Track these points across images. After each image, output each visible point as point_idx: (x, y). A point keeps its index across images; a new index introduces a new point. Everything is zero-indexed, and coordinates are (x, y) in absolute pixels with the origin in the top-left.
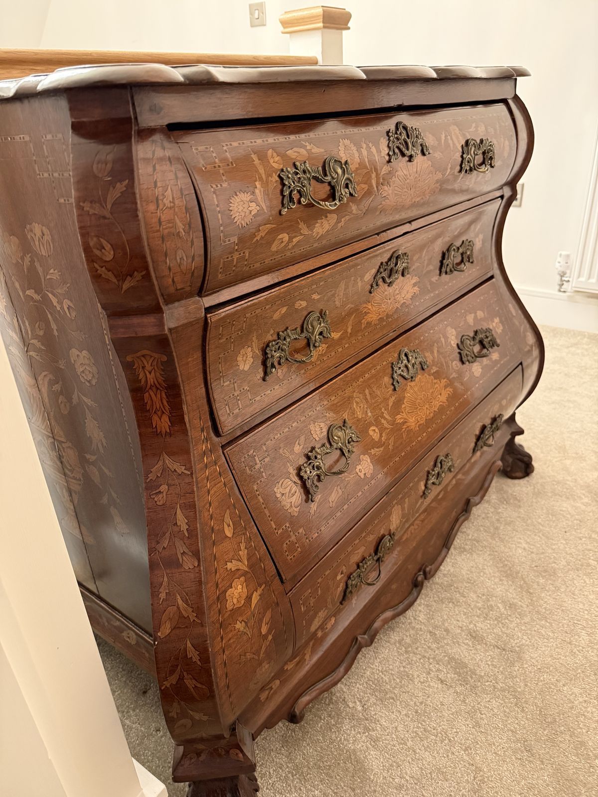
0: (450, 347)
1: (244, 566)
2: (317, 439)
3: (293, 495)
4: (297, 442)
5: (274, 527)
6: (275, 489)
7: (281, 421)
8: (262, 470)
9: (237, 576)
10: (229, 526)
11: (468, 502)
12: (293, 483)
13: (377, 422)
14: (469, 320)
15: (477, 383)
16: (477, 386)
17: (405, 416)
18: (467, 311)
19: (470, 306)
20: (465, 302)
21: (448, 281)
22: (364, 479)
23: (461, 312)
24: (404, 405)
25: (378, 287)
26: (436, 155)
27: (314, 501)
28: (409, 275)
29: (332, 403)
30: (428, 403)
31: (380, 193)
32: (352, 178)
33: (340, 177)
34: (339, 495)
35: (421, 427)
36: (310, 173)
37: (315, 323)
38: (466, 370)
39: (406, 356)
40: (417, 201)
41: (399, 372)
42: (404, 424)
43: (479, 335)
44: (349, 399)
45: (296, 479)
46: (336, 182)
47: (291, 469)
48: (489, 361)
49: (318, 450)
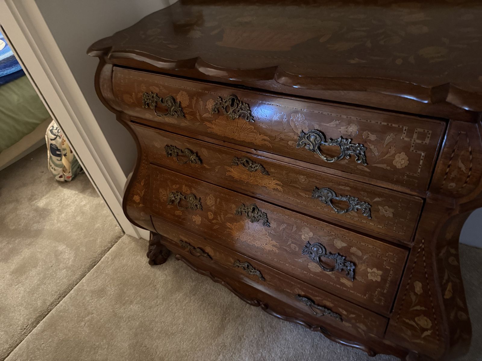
0: (297, 236)
1: (142, 195)
2: (183, 192)
3: (164, 196)
4: (175, 185)
5: (154, 197)
7: (172, 173)
8: (159, 180)
9: (139, 195)
10: (143, 183)
12: (166, 194)
13: (215, 214)
14: (336, 243)
15: (306, 271)
16: (305, 272)
17: (233, 227)
18: (338, 237)
19: (346, 238)
20: (340, 231)
21: (322, 206)
22: (193, 222)
23: (331, 232)
24: (236, 224)
25: (237, 165)
26: (261, 125)
27: (170, 205)
28: (269, 176)
29: (197, 188)
30: (253, 238)
31: (204, 124)
32: (180, 110)
33: (171, 107)
34: (180, 214)
35: (238, 240)
36: (155, 99)
37: (188, 153)
38: (302, 257)
39: (254, 209)
40: (246, 141)
41: (243, 210)
42: (229, 229)
43: (336, 257)
44: (207, 194)
45: (168, 194)
46: (169, 108)
47: (168, 190)
48: (334, 277)
49: (179, 194)
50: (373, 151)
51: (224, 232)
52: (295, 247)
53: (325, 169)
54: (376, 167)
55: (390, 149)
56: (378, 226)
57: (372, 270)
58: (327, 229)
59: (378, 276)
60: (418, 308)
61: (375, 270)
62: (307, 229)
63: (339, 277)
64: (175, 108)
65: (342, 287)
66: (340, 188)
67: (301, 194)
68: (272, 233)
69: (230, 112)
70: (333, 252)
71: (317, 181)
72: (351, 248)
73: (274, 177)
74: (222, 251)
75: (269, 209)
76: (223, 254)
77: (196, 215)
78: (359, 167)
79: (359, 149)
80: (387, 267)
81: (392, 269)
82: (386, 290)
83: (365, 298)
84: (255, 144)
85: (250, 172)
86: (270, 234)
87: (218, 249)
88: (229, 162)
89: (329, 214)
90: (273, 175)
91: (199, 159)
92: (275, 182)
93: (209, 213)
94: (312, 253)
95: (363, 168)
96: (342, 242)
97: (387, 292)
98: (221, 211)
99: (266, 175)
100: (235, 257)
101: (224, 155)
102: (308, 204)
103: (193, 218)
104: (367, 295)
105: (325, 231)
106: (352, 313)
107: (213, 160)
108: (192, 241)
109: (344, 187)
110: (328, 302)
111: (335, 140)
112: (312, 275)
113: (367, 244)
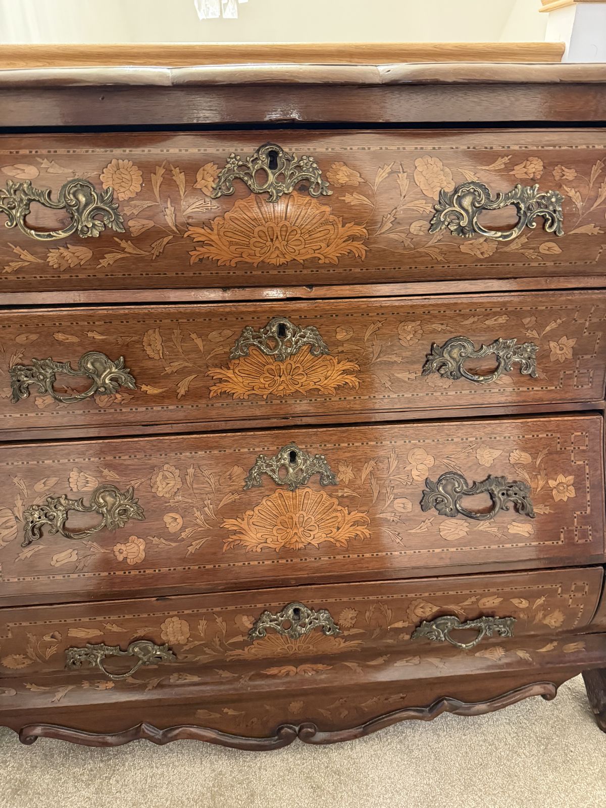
0: (404, 477)
2: (75, 490)
3: (7, 528)
4: (43, 481)
7: (28, 451)
11: (439, 700)
12: (13, 517)
13: (186, 511)
14: (482, 456)
15: (439, 548)
16: (437, 551)
17: (244, 525)
18: (483, 442)
19: (498, 438)
20: (485, 427)
21: (444, 387)
22: (120, 562)
23: (467, 439)
24: (251, 513)
25: (247, 355)
26: (348, 198)
27: (31, 547)
28: (328, 357)
29: (121, 462)
30: (302, 529)
31: (186, 235)
32: (113, 209)
33: (81, 207)
34: (71, 560)
35: (267, 550)
36: (26, 194)
37: (97, 365)
38: (423, 519)
39: (293, 456)
40: (300, 259)
41: (265, 469)
42: (235, 534)
43: (490, 486)
44: (153, 467)
45: (20, 516)
46: (78, 210)
47: (19, 503)
48: (495, 529)
49: (63, 501)
50: (574, 201)
51: (222, 548)
52: (404, 504)
53: (468, 285)
54: (577, 235)
55: (600, 189)
56: (549, 388)
57: (556, 481)
58: (459, 434)
59: (569, 488)
61: (561, 478)
62: (419, 453)
63: (505, 525)
64: (97, 208)
65: (514, 545)
66: (485, 326)
67: (399, 376)
68: (345, 495)
69: (269, 182)
70: (480, 478)
71: (442, 324)
72: (511, 454)
73: (342, 355)
74: (218, 609)
75: (329, 442)
76: (219, 620)
77: (126, 540)
78: (543, 248)
79: (553, 200)
80: (578, 463)
81: (586, 462)
82: (589, 508)
83: (560, 543)
84: (320, 261)
85: (281, 361)
86: (342, 500)
87: (204, 610)
88: (225, 353)
89: (459, 399)
90: (340, 349)
91: (129, 373)
92: (341, 367)
93: (167, 519)
94: (442, 501)
95: (549, 248)
96: (492, 450)
97: (591, 510)
98: (204, 496)
99: (322, 354)
100: (259, 606)
101: (214, 335)
102: (415, 394)
103: (117, 553)
104: (562, 535)
105: (455, 440)
106: (539, 595)
107: (176, 364)
108: (115, 629)
109: (495, 320)
110: (489, 599)
111: (511, 192)
112: (454, 549)
113: (535, 434)
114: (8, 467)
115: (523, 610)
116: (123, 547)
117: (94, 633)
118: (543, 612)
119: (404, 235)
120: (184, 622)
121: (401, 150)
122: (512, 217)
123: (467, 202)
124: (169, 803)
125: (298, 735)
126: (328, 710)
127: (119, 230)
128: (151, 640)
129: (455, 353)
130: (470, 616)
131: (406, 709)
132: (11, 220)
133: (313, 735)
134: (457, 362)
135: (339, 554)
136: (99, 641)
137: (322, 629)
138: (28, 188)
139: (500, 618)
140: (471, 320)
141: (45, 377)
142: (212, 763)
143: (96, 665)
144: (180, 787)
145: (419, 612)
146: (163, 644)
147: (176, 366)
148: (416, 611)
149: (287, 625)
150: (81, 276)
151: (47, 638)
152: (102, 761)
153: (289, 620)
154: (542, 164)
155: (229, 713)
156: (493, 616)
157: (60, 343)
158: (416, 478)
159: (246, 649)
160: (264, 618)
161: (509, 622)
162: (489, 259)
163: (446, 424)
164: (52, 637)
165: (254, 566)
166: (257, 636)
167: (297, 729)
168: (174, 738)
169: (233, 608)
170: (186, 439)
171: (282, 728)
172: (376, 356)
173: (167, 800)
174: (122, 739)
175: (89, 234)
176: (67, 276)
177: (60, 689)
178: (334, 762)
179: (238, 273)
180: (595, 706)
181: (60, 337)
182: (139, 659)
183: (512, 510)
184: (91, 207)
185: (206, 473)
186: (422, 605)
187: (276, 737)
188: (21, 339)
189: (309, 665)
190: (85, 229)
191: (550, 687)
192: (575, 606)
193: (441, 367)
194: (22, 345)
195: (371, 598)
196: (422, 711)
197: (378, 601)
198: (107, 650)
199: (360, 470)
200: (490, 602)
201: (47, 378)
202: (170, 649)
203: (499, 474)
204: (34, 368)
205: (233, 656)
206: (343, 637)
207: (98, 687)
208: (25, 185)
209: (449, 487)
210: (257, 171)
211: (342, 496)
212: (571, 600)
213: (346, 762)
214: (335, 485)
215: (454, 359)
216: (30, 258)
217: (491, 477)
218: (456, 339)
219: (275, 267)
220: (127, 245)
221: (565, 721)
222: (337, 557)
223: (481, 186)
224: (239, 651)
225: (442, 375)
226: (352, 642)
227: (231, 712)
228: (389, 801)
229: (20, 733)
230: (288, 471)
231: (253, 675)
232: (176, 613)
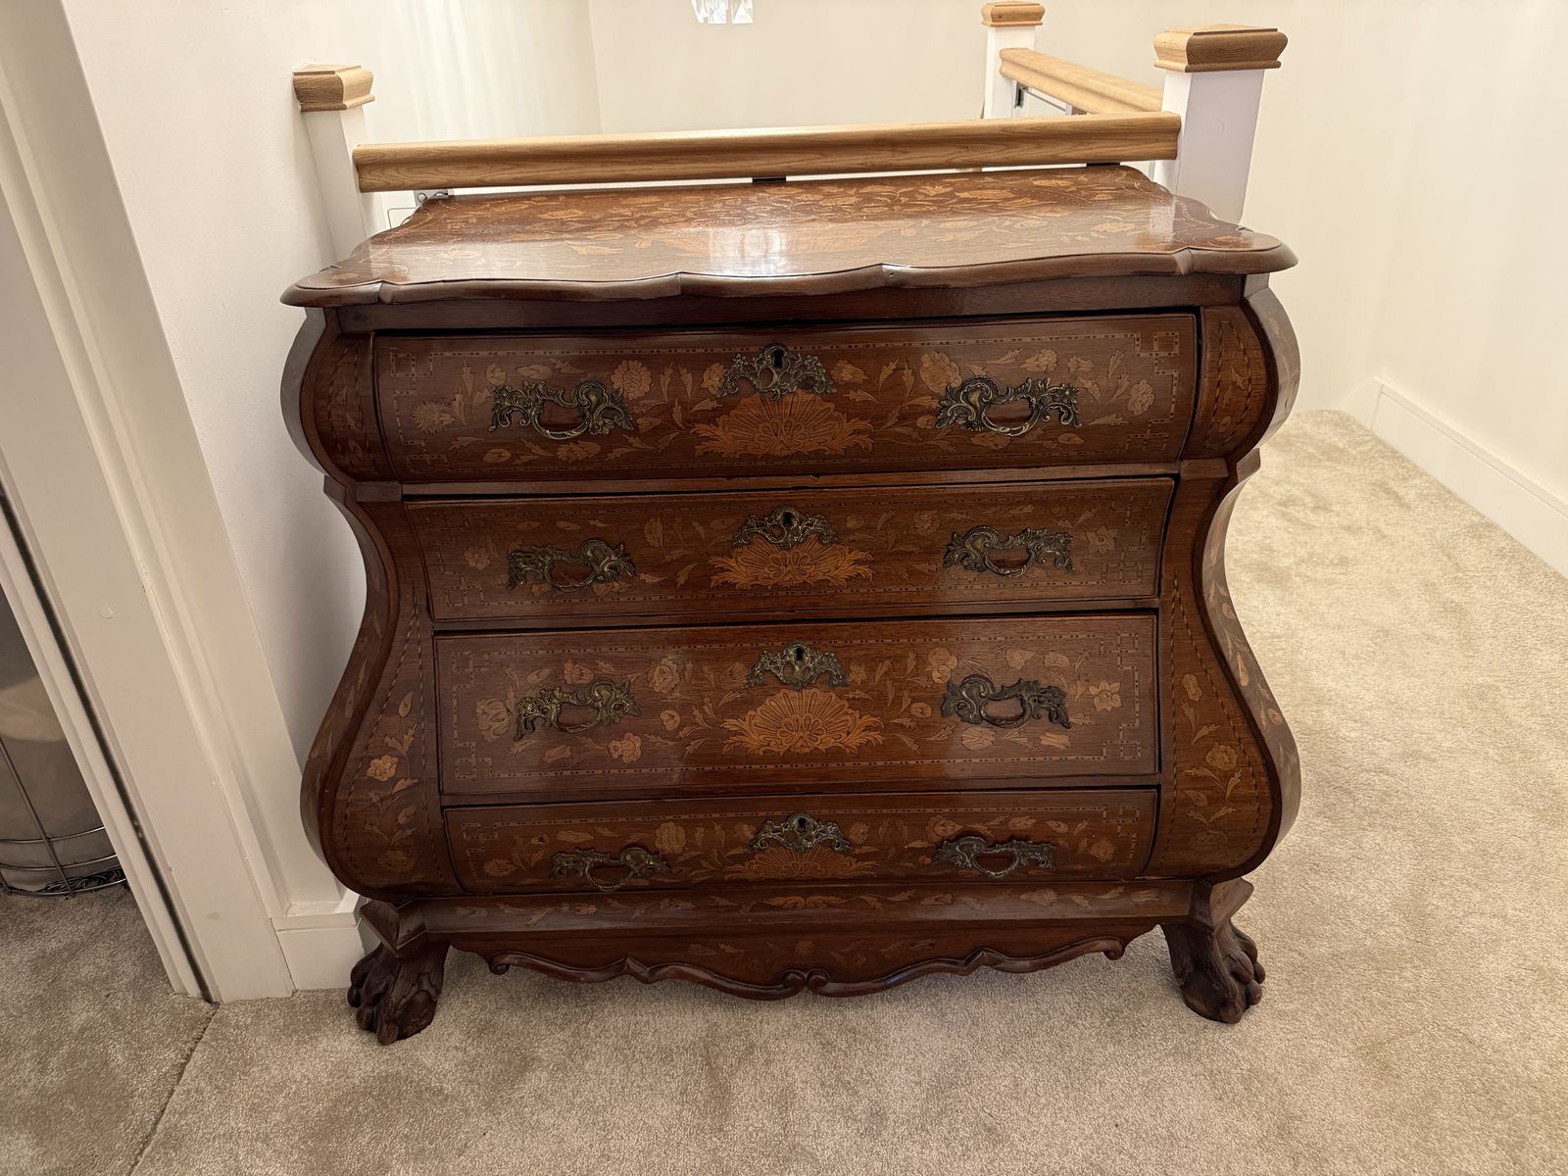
0: (923, 678)
1: (404, 750)
2: (569, 682)
3: (498, 720)
4: (536, 672)
5: (456, 737)
6: (479, 704)
7: (522, 640)
8: (472, 676)
9: (392, 753)
10: (406, 706)
11: (976, 951)
12: (505, 710)
13: (684, 708)
14: (1012, 658)
15: (960, 758)
16: (959, 761)
17: (746, 726)
18: (1014, 642)
19: (1031, 638)
20: (1016, 626)
21: (968, 580)
22: (615, 760)
23: (995, 638)
24: (753, 713)
25: (750, 543)
26: (852, 395)
27: (522, 742)
28: (840, 546)
29: (617, 654)
30: (808, 733)
31: (691, 432)
32: (623, 408)
33: (593, 405)
34: (564, 756)
35: (769, 754)
36: (541, 395)
37: (597, 553)
38: (945, 726)
39: (800, 653)
40: (805, 451)
41: (768, 666)
42: (735, 735)
43: (1020, 690)
44: (650, 661)
45: (512, 709)
46: (589, 409)
47: (511, 695)
48: (1025, 740)
49: (557, 693)
50: (1091, 392)
51: (722, 749)
52: (922, 708)
53: (985, 475)
54: (1098, 426)
55: (1119, 381)
56: (1089, 583)
57: (1098, 688)
58: (986, 633)
59: (1114, 697)
60: (1204, 731)
61: (1104, 685)
62: (941, 653)
63: (1036, 736)
64: (608, 408)
65: (1048, 758)
66: (1010, 516)
67: (917, 567)
68: (857, 697)
69: (774, 382)
70: (1009, 683)
71: (962, 513)
72: (1046, 656)
73: (853, 543)
74: (717, 815)
75: (840, 638)
76: (718, 828)
77: (621, 737)
78: (1062, 439)
79: (1067, 393)
80: (1125, 668)
81: (1135, 668)
82: (1137, 721)
83: (1102, 758)
84: (826, 453)
85: (787, 550)
86: (853, 703)
87: (702, 816)
88: (728, 541)
89: (986, 594)
90: (851, 538)
91: (629, 561)
92: (852, 556)
93: (664, 716)
94: (965, 706)
95: (1069, 439)
96: (1023, 652)
97: (1140, 722)
98: (703, 693)
99: (832, 543)
100: (761, 814)
101: (716, 524)
102: (936, 587)
103: (612, 750)
104: (1105, 750)
105: (982, 639)
106: (1080, 818)
107: (676, 552)
108: (607, 833)
109: (1021, 510)
110: (1020, 819)
111: (1021, 386)
112: (977, 760)
113: (1074, 634)
114: (502, 656)
115: (1061, 835)
116: (618, 744)
117: (584, 837)
118: (1086, 840)
119: (910, 429)
120: (680, 828)
121: (907, 346)
122: (1024, 410)
123: (974, 397)
124: (655, 1049)
125: (806, 983)
126: (842, 954)
127: (628, 428)
128: (644, 847)
129: (979, 543)
130: (1000, 839)
131: (936, 959)
132: (527, 419)
133: (824, 983)
134: (982, 554)
135: (849, 761)
136: (589, 846)
137: (829, 844)
138: (544, 389)
139: (1034, 843)
140: (993, 509)
141: (544, 564)
142: (705, 1015)
143: (584, 875)
144: (668, 1036)
145: (939, 829)
146: (657, 853)
147: (677, 553)
148: (936, 829)
149: (791, 837)
150: (588, 468)
151: (535, 841)
152: (577, 1006)
153: (793, 832)
154: (1055, 356)
155: (727, 951)
156: (1026, 840)
157: (561, 530)
158: (936, 680)
159: (747, 864)
160: (767, 827)
161: (1045, 849)
162: (1004, 450)
163: (971, 621)
164: (541, 840)
165: (757, 770)
166: (759, 849)
167: (806, 976)
168: (663, 978)
169: (733, 815)
170: (685, 631)
171: (787, 974)
172: (890, 546)
173: (653, 1047)
174: (603, 975)
175: (599, 432)
176: (574, 468)
177: (537, 912)
178: (849, 1021)
179: (742, 464)
180: (1178, 976)
181: (561, 524)
182: (630, 869)
183: (1045, 719)
184: (602, 407)
185: (706, 669)
186: (942, 822)
187: (781, 986)
188: (522, 526)
189: (819, 897)
190: (597, 427)
191: (1117, 944)
192: (1125, 834)
193: (963, 559)
194: (523, 532)
195: (884, 811)
196: (956, 963)
197: (894, 815)
198: (597, 857)
199: (874, 671)
200: (1022, 824)
201: (545, 565)
202: (664, 859)
203: (1032, 678)
204: (533, 555)
205: (733, 872)
206: (854, 856)
207: (579, 911)
208: (541, 386)
209: (975, 691)
210: (763, 370)
211: (854, 698)
212: (1119, 827)
213: (864, 1022)
214: (846, 685)
215: (978, 550)
216: (541, 452)
217: (1022, 682)
218: (979, 528)
219: (779, 458)
220: (635, 441)
221: (1144, 995)
222: (847, 764)
223: (988, 381)
224: (739, 867)
225: (966, 567)
226: (865, 863)
227: (729, 949)
228: (910, 1062)
229: (490, 962)
230: (794, 669)
231: (755, 905)
232: (671, 817)
